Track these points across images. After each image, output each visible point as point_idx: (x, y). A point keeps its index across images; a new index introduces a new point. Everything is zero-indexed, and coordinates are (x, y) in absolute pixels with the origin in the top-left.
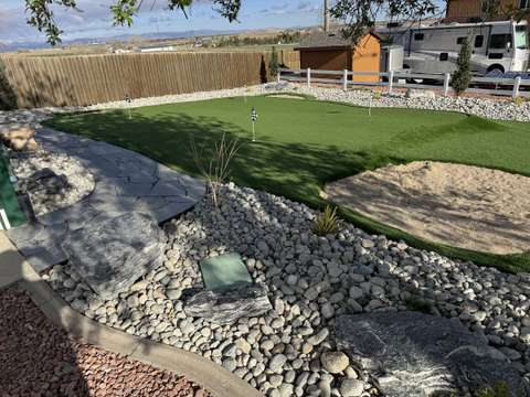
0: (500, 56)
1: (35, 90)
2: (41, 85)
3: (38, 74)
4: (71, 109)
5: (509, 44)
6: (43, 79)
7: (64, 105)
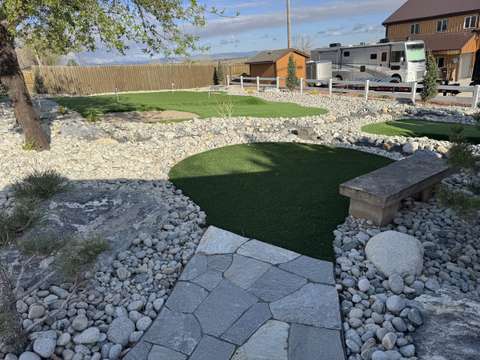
0: (397, 68)
1: (59, 85)
2: (62, 82)
3: (60, 75)
4: (78, 95)
5: (402, 59)
6: (64, 79)
7: (75, 93)
